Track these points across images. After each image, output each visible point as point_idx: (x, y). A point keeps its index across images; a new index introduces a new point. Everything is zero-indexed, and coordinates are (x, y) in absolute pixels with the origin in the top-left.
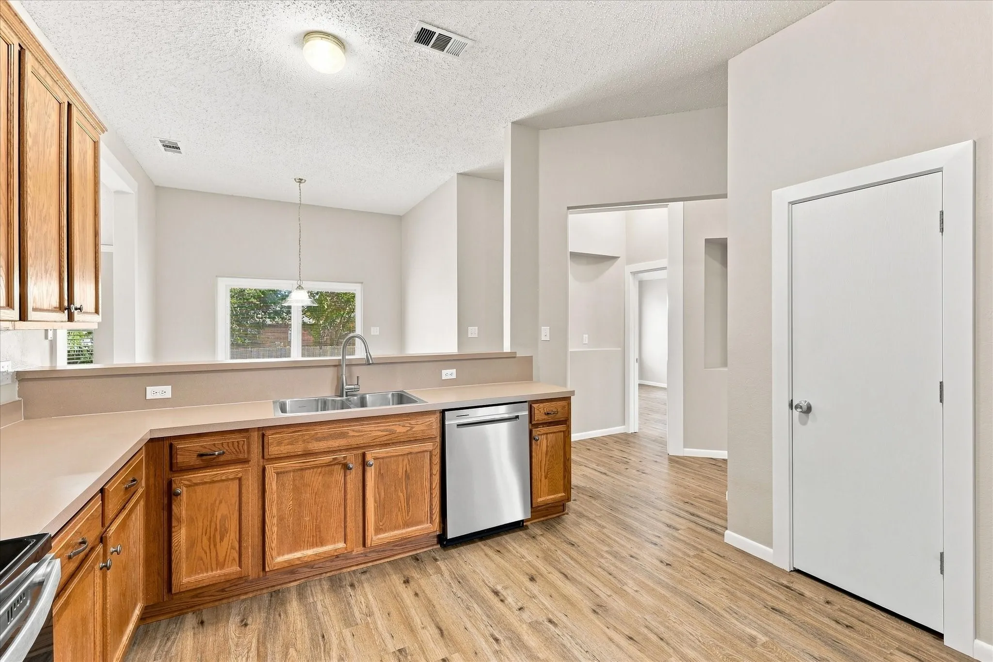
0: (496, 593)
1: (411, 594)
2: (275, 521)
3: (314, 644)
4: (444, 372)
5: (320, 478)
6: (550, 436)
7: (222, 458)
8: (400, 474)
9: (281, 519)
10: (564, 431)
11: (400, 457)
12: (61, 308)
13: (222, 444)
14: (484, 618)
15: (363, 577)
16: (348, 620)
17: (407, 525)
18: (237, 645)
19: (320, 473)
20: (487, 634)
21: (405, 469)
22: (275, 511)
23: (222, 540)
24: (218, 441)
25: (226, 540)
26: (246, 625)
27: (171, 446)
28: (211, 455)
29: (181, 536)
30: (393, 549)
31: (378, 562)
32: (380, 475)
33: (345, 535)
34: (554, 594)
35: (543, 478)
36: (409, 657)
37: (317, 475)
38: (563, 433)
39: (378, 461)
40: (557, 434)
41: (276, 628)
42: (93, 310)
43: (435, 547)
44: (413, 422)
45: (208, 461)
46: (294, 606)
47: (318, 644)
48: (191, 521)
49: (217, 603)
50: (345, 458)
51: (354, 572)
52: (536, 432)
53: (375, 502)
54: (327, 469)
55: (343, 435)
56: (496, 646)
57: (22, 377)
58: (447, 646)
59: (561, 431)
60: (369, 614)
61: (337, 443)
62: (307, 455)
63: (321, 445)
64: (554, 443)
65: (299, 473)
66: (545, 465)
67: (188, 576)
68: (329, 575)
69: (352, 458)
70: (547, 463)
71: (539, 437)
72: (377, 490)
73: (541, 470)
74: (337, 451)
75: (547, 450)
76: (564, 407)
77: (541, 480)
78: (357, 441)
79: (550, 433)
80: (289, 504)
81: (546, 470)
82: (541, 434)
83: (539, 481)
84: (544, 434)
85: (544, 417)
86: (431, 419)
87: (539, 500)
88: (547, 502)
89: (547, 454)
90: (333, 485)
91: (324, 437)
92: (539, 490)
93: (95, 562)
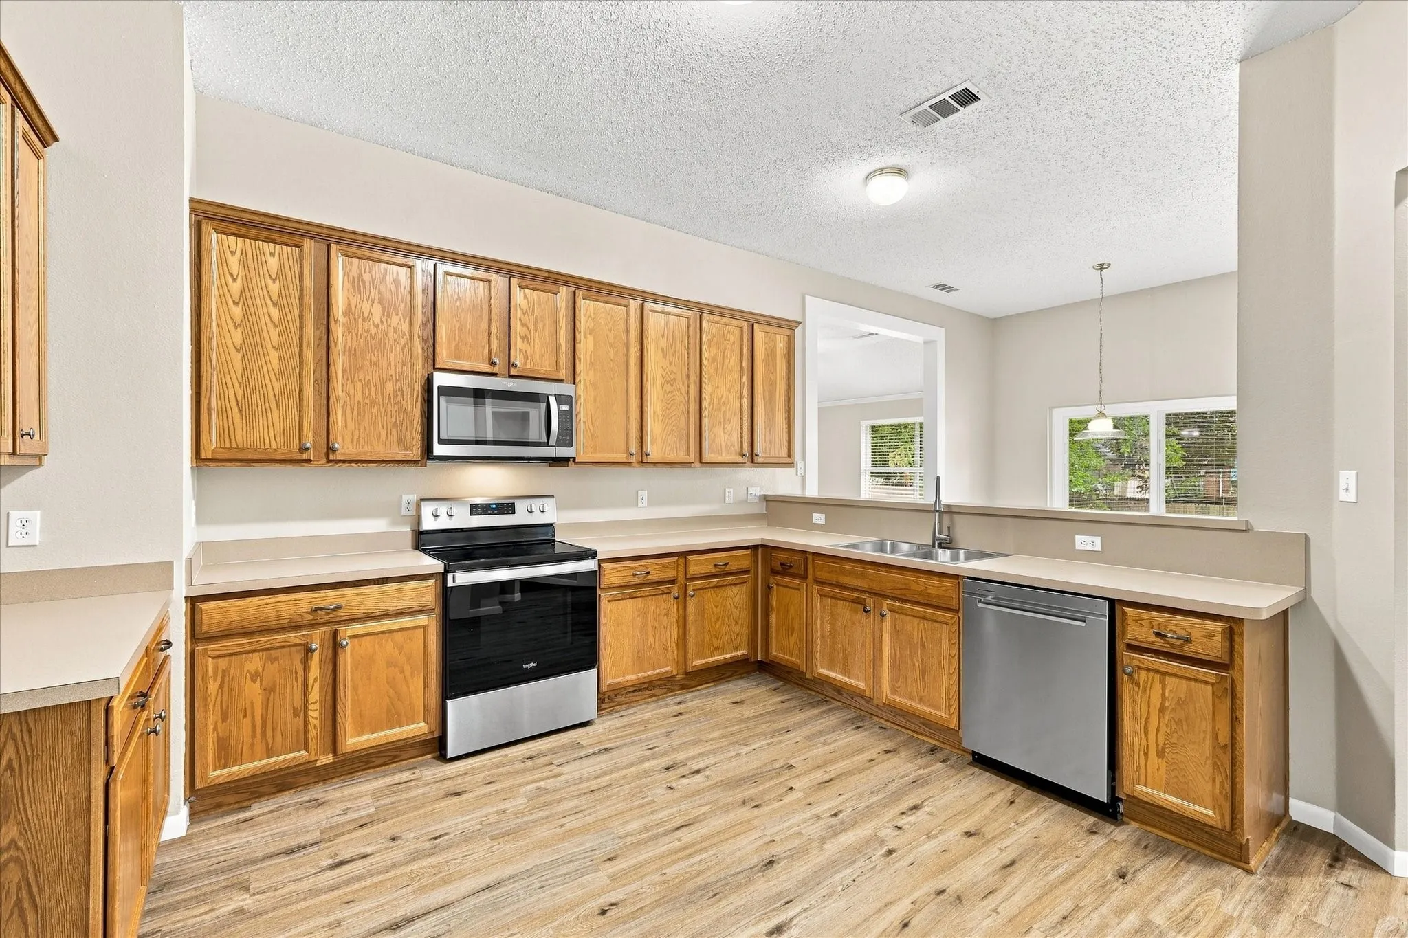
0: (915, 807)
1: (872, 757)
2: (819, 635)
3: (777, 730)
4: (1079, 538)
5: (848, 611)
6: (1169, 679)
7: (792, 570)
8: (915, 639)
9: (823, 636)
10: (1214, 684)
11: (916, 619)
12: (741, 455)
13: (792, 558)
14: (864, 804)
15: (877, 729)
16: (812, 736)
17: (921, 700)
18: (764, 705)
19: (848, 607)
20: (842, 808)
21: (920, 635)
22: (819, 627)
23: (791, 635)
25: (794, 635)
26: (784, 702)
27: (771, 553)
28: (787, 565)
29: (773, 619)
30: (921, 727)
31: (903, 730)
32: (895, 631)
33: (865, 677)
34: (949, 855)
35: (1153, 753)
36: (786, 771)
37: (846, 608)
38: (1209, 687)
39: (894, 614)
40: (1193, 683)
41: (786, 713)
42: (785, 456)
43: (967, 755)
44: (929, 582)
45: (785, 570)
47: (780, 731)
48: (778, 611)
50: (865, 599)
51: (879, 723)
53: (892, 658)
54: (853, 605)
55: (863, 576)
56: (826, 814)
57: (766, 499)
58: (811, 786)
59: (1208, 682)
60: (825, 744)
61: (859, 583)
62: (840, 586)
63: (848, 581)
64: (1183, 697)
65: (834, 601)
66: (1158, 730)
67: (776, 651)
68: (862, 713)
69: (870, 601)
70: (1163, 729)
71: (1143, 674)
72: (893, 647)
73: (1146, 734)
74: (861, 591)
75: (1163, 704)
76: (1211, 635)
77: (1146, 754)
78: (875, 586)
79: (1172, 675)
80: (827, 626)
81: (1161, 741)
82: (1148, 670)
83: (1142, 753)
84: (1156, 671)
85: (1153, 640)
86: (950, 584)
87: (1140, 788)
88: (1161, 803)
89: (1162, 710)
90: (857, 624)
91: (851, 573)
92: (1142, 772)
93: (668, 591)
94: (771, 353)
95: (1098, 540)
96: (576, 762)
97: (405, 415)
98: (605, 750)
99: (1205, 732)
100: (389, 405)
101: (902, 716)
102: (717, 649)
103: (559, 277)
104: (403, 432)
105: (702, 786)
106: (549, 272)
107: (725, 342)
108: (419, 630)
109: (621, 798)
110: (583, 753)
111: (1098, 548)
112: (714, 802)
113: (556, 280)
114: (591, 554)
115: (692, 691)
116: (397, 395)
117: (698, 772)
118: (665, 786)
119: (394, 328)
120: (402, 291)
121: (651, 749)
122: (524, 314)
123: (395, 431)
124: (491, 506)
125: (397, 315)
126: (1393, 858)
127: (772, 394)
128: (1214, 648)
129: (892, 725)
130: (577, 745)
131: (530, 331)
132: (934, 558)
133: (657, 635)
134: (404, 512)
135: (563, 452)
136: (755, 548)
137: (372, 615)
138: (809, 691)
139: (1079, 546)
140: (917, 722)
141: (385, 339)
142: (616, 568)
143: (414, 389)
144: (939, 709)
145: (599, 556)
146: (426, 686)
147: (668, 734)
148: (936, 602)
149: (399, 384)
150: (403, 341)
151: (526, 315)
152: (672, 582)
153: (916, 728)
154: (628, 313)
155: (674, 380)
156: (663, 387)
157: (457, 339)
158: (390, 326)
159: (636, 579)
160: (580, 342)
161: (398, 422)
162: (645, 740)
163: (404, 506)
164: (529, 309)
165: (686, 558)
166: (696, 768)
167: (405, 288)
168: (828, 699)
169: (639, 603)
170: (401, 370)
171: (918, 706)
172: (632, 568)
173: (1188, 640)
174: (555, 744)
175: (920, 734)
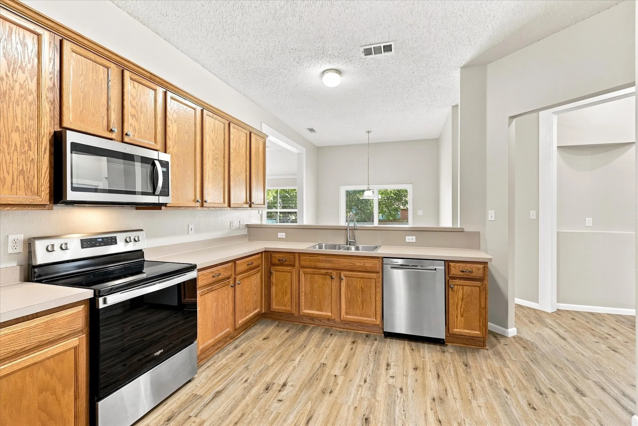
0: (388, 365)
1: (350, 347)
2: (303, 294)
3: (300, 348)
4: (407, 237)
5: (321, 280)
6: (465, 288)
7: (286, 263)
8: (358, 288)
9: (305, 294)
10: (479, 287)
11: (358, 279)
12: (247, 203)
13: (285, 257)
14: (370, 372)
15: (339, 333)
16: (318, 346)
17: (361, 315)
18: (281, 336)
19: (321, 278)
20: (364, 377)
21: (361, 286)
22: (303, 290)
23: (285, 296)
24: (284, 255)
25: (287, 296)
26: (288, 332)
27: (271, 255)
28: (282, 260)
29: (273, 289)
30: (358, 327)
31: (349, 330)
32: (348, 286)
33: (332, 310)
34: (419, 381)
35: (459, 316)
36: (325, 368)
37: (320, 278)
38: (478, 288)
39: (347, 278)
40: (473, 287)
41: (294, 337)
42: (263, 204)
43: (381, 334)
44: (365, 261)
45: (281, 263)
46: (305, 333)
47: (301, 347)
48: (276, 285)
49: (286, 322)
50: (331, 273)
51: (337, 330)
52: (452, 282)
53: (346, 298)
54: (324, 276)
55: (329, 262)
56: (362, 383)
57: (248, 226)
58: (343, 371)
59: (478, 286)
60: (327, 347)
61: (328, 265)
62: (315, 268)
63: (321, 265)
64: (469, 293)
65: (313, 275)
66: (461, 307)
67: (275, 306)
68: (326, 327)
69: (334, 274)
70: (463, 306)
71: (456, 287)
72: (346, 293)
73: (457, 310)
74: (328, 269)
75: (463, 297)
76: (479, 269)
77: (457, 317)
78: (337, 266)
79: (465, 285)
80: (309, 288)
81: (462, 311)
82: (458, 285)
83: (455, 317)
84: (460, 285)
85: (460, 274)
86: (376, 261)
87: (455, 330)
88: (462, 334)
89: (462, 300)
90: (326, 285)
91: (322, 261)
92: (456, 324)
93: (228, 283)
94: (257, 149)
95: (414, 237)
96: (206, 409)
97: (32, 165)
98: (218, 393)
99: (477, 304)
100: (15, 153)
101: (348, 324)
102: (248, 311)
103: (157, 79)
104: (31, 179)
105: (295, 392)
106: (151, 74)
107: (240, 141)
108: (71, 351)
109: (259, 420)
110: (206, 400)
111: (414, 241)
112: (309, 399)
113: (155, 80)
114: (192, 268)
115: (236, 339)
116: (24, 146)
117: (284, 385)
118: (276, 401)
119: (20, 84)
120: (30, 54)
121: (246, 381)
122: (134, 99)
123: (21, 177)
124: (98, 240)
125: (24, 73)
126: (508, 332)
127: (258, 171)
128: (480, 274)
129: (343, 330)
130: (196, 397)
131: (137, 112)
132: (350, 249)
133: (223, 311)
134: (10, 251)
135: (162, 200)
136: (262, 253)
137: (24, 350)
138: (294, 323)
139: (407, 241)
140: (356, 325)
141: (10, 93)
142: (204, 274)
143: (42, 143)
144: (371, 317)
145: (198, 268)
146: (76, 398)
147: (247, 368)
148: (369, 270)
149: (26, 136)
150: (30, 98)
151: (135, 100)
152: (229, 278)
153: (355, 328)
154: (195, 113)
155: (217, 158)
156: (212, 162)
157: (82, 106)
158: (16, 81)
159: (214, 279)
160: (169, 127)
161: (25, 169)
162: (238, 377)
163: (10, 244)
164: (137, 96)
165: (235, 262)
166: (282, 382)
167: (32, 51)
168: (306, 324)
169: (214, 294)
170: (28, 123)
171: (360, 318)
172: (212, 272)
173: (472, 272)
174: (179, 402)
175: (358, 330)
